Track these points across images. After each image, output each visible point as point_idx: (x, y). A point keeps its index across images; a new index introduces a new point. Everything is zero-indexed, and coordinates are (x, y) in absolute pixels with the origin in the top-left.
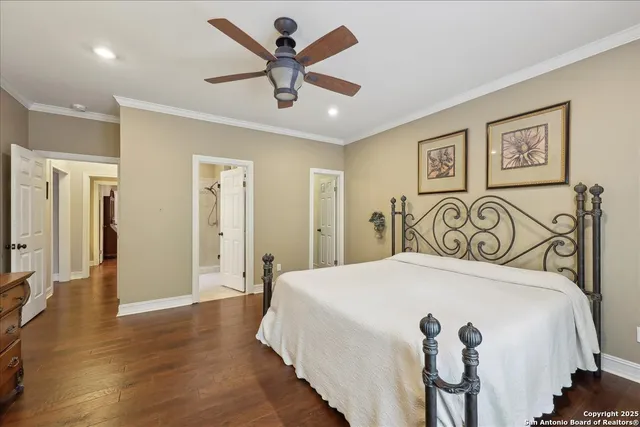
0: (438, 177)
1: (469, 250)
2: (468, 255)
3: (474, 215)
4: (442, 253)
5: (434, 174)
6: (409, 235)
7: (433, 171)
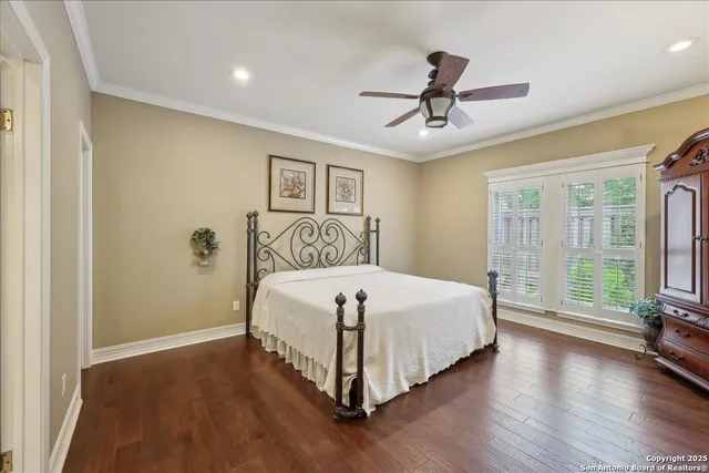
0: (290, 196)
1: (320, 261)
2: (320, 264)
3: (323, 232)
4: (298, 267)
5: (286, 193)
6: (262, 255)
7: (285, 190)
